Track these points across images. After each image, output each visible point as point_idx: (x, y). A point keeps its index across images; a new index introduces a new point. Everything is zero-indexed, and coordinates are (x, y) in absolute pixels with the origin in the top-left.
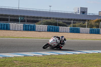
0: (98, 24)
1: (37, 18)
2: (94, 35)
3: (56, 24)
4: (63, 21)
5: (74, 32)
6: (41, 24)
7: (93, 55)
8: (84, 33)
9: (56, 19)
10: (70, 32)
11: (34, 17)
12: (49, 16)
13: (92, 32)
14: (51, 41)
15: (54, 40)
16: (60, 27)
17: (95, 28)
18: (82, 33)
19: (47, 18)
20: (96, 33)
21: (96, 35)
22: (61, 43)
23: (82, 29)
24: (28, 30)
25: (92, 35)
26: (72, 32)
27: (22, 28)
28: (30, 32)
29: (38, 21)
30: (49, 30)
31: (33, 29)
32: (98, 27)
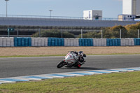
0: (117, 32)
1: (33, 28)
2: (113, 47)
3: (59, 35)
4: (70, 30)
5: (85, 45)
6: (38, 36)
7: (112, 75)
8: (99, 46)
9: (60, 28)
10: (80, 45)
11: (28, 27)
12: (49, 25)
13: (109, 44)
14: (67, 57)
15: (71, 57)
16: (66, 39)
17: (113, 38)
18: (96, 46)
19: (47, 28)
20: (115, 45)
21: (116, 47)
22: (79, 60)
23: (95, 40)
24: (21, 46)
25: (110, 47)
26: (82, 46)
27: (13, 43)
28: (23, 48)
29: (34, 32)
30: (50, 44)
31: (28, 44)
32: (117, 36)
